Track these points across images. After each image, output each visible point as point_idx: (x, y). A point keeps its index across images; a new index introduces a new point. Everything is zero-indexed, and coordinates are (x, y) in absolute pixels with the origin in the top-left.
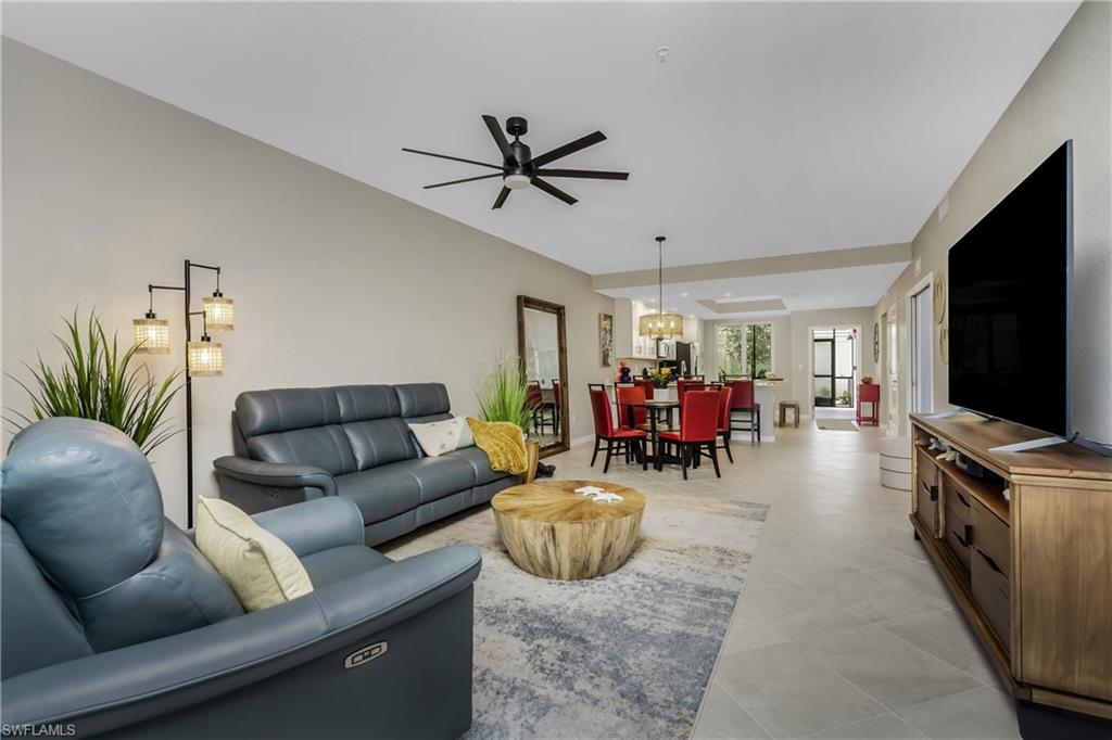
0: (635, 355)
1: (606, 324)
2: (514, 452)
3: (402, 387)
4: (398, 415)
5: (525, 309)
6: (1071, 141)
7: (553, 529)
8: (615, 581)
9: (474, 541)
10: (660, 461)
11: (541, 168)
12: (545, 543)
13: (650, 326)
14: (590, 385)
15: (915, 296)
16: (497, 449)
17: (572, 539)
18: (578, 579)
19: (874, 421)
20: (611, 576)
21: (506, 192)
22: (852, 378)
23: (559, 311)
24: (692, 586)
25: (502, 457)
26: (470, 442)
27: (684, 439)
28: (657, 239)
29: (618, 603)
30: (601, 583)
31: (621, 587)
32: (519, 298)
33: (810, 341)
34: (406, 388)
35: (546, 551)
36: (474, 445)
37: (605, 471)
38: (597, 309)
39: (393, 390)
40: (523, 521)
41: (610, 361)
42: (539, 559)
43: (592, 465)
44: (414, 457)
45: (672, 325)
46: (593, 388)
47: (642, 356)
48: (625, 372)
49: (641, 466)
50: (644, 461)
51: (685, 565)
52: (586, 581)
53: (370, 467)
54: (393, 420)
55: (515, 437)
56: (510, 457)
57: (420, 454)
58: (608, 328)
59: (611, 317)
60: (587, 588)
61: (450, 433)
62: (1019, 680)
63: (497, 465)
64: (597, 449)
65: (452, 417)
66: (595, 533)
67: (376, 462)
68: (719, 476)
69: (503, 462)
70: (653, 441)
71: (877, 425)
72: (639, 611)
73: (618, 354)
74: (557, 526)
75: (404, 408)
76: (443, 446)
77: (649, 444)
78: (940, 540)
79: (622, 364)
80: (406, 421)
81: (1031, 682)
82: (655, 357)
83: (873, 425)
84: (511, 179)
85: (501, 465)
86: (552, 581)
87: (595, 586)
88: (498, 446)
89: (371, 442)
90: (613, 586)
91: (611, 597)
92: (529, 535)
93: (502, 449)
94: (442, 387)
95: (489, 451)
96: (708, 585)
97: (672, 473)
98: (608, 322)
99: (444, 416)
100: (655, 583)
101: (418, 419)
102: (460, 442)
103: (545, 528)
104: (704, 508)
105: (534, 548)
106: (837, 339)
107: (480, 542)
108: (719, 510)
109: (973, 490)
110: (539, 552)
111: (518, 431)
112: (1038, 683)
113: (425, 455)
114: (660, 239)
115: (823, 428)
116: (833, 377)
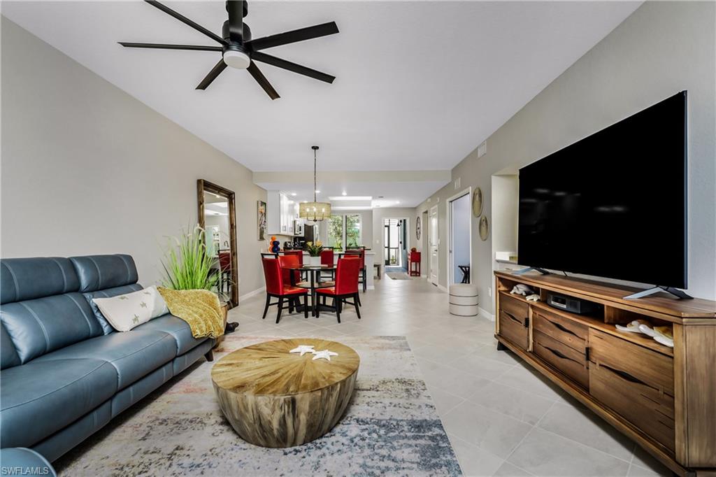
0: (282, 233)
1: (262, 208)
2: (213, 318)
3: (81, 259)
4: (76, 289)
5: (205, 192)
6: (686, 91)
7: (293, 401)
8: (344, 434)
9: (182, 417)
10: (317, 310)
11: (259, 51)
12: (284, 416)
13: (308, 210)
14: (262, 255)
15: (451, 202)
16: (197, 316)
17: (311, 406)
18: (311, 441)
19: (417, 273)
20: (337, 429)
21: (221, 66)
22: (398, 248)
23: (230, 196)
24: (404, 423)
25: (203, 324)
26: (164, 311)
27: (337, 293)
28: (314, 148)
29: (361, 461)
30: (333, 439)
31: (352, 441)
32: (199, 181)
33: (383, 226)
34: (86, 260)
35: (283, 423)
36: (169, 314)
37: (277, 322)
38: (256, 197)
39: (70, 263)
40: (260, 398)
41: (264, 236)
42: (275, 432)
43: (264, 317)
44: (99, 333)
45: (323, 210)
46: (266, 257)
47: (285, 233)
48: (275, 244)
49: (303, 314)
50: (305, 309)
51: (387, 401)
52: (318, 441)
53: (37, 355)
54: (71, 296)
55: (212, 304)
56: (210, 323)
57: (106, 329)
58: (263, 211)
59: (265, 204)
60: (324, 450)
61: (144, 305)
62: (687, 466)
63: (198, 332)
64: (268, 304)
65: (141, 288)
66: (332, 395)
67: (48, 348)
68: (359, 317)
69: (204, 329)
70: (312, 296)
71: (419, 276)
72: (382, 465)
73: (270, 230)
74: (298, 397)
75: (84, 281)
76: (136, 319)
77: (310, 299)
78: (530, 352)
79: (272, 238)
80: (87, 296)
81: (694, 466)
82: (292, 234)
83: (416, 276)
84: (228, 54)
85: (202, 331)
86: (287, 450)
87: (329, 445)
88: (196, 313)
89: (41, 323)
90: (344, 440)
91: (350, 454)
92: (266, 411)
93: (201, 316)
94: (130, 259)
95: (189, 319)
96: (415, 418)
97: (327, 318)
98: (263, 207)
99: (131, 287)
100: (376, 427)
101: (103, 293)
102: (154, 311)
103: (285, 400)
104: (367, 345)
105: (270, 422)
106: (391, 226)
107: (190, 417)
108: (377, 345)
109: (590, 323)
110: (275, 425)
111: (213, 297)
112: (697, 466)
113: (114, 331)
114: (315, 148)
115: (394, 279)
116: (389, 247)
